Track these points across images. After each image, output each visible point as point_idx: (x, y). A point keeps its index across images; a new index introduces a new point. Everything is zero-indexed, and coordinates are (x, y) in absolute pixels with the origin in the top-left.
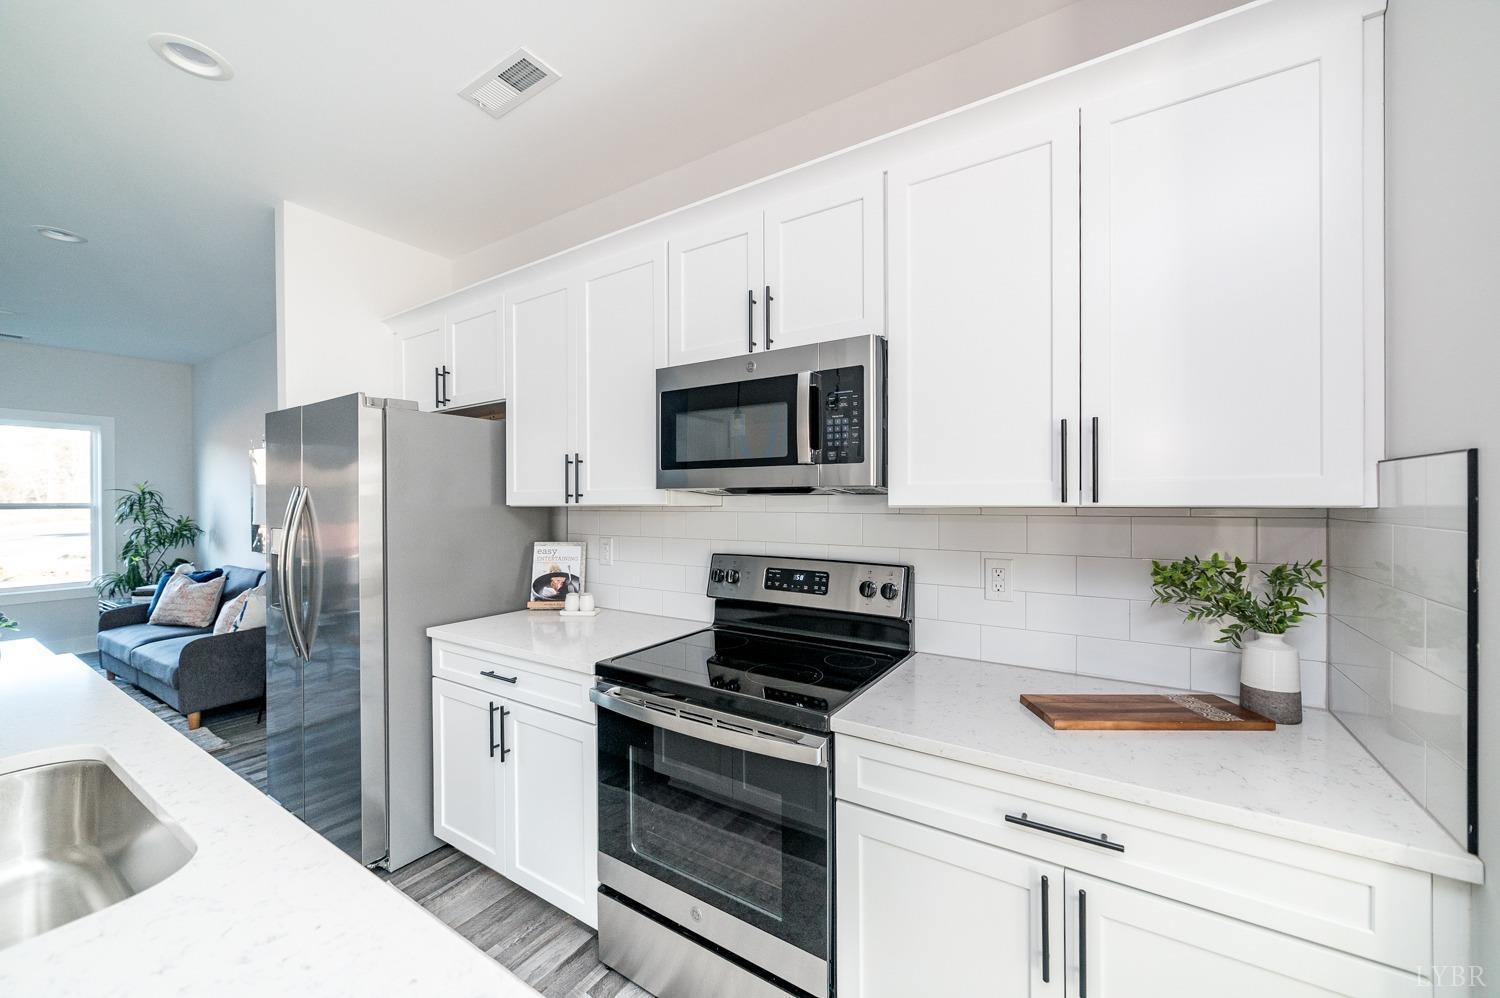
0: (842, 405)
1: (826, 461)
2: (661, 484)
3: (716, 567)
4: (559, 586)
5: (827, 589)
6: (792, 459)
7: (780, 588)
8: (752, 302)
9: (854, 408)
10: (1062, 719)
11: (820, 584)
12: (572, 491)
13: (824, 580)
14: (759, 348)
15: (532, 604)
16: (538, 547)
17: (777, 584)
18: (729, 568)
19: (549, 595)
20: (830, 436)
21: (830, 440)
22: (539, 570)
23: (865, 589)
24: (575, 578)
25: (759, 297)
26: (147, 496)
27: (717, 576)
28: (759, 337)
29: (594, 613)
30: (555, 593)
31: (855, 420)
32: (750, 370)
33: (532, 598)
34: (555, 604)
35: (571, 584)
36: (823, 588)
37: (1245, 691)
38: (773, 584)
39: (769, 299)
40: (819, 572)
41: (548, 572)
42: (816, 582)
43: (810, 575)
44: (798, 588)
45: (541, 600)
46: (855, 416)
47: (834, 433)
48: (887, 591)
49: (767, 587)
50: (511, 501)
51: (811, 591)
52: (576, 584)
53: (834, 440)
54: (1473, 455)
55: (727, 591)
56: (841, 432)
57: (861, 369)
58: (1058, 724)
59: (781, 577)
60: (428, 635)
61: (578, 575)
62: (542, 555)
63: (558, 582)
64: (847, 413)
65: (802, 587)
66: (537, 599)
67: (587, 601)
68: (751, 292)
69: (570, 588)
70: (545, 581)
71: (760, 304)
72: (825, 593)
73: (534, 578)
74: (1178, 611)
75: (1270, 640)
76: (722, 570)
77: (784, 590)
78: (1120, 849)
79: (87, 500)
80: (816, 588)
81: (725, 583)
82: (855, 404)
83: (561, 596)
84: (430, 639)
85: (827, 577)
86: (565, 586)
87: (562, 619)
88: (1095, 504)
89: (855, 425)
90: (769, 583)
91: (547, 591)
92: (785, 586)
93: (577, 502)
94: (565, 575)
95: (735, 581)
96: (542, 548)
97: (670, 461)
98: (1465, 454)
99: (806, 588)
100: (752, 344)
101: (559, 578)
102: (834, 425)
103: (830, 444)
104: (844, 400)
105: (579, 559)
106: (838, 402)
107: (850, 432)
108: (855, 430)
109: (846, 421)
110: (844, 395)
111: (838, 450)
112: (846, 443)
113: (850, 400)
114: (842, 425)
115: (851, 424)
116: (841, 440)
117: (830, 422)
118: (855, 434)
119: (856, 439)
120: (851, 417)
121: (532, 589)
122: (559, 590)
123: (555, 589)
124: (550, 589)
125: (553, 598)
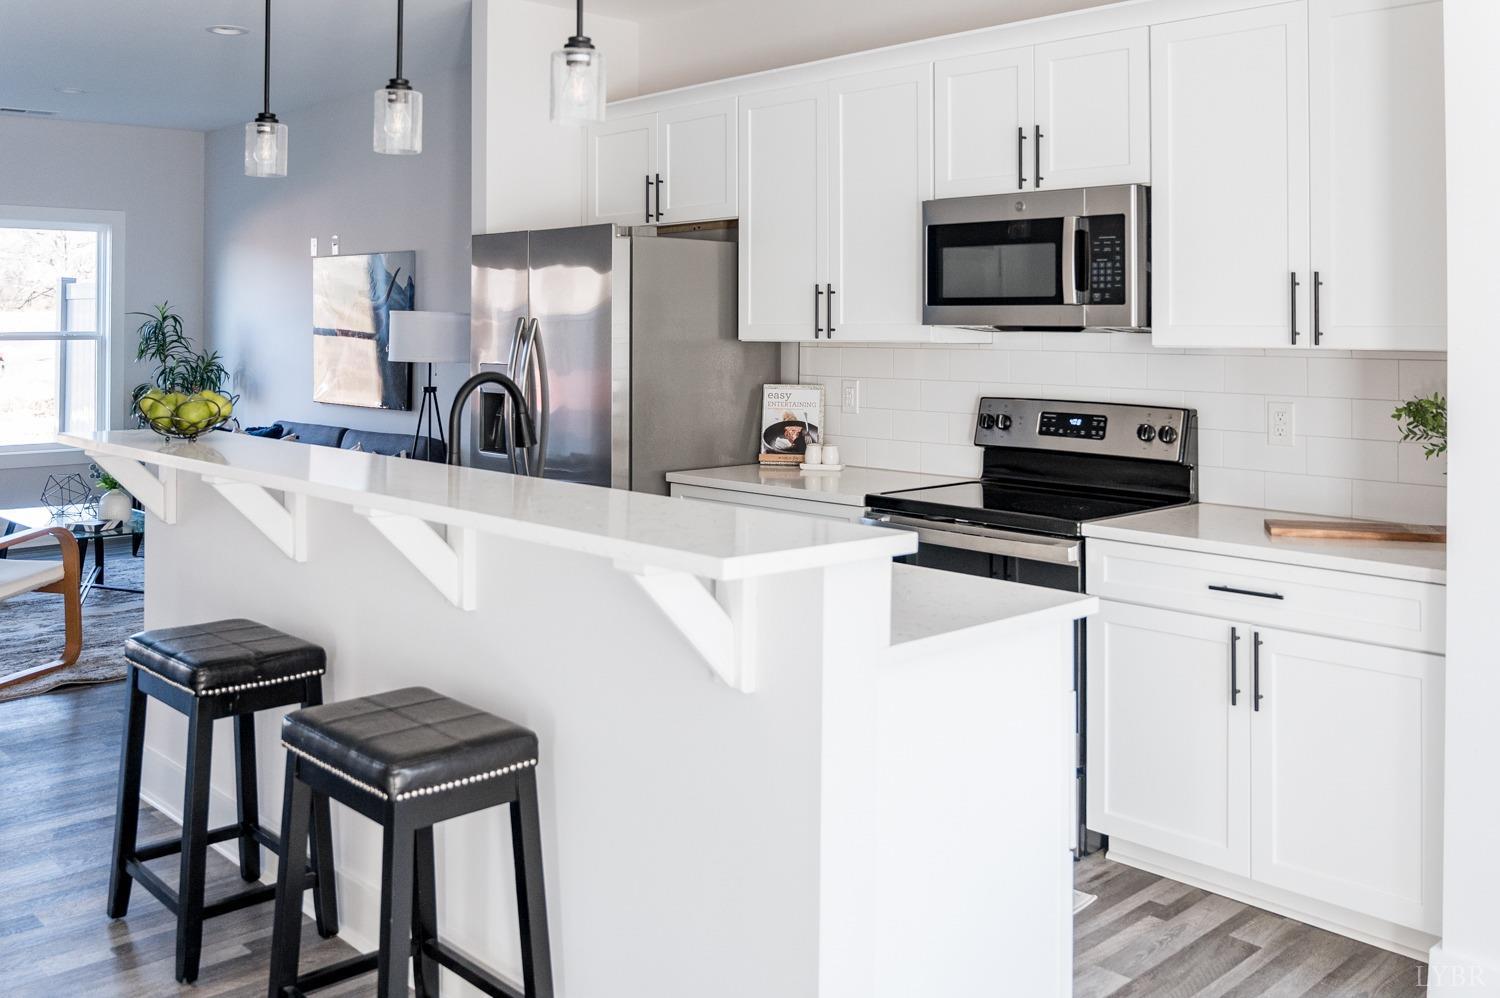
0: (1106, 249)
1: (1092, 302)
2: (927, 320)
3: (985, 412)
4: (795, 437)
5: (1104, 434)
6: (1058, 299)
7: (1055, 434)
8: (1021, 138)
9: (1117, 253)
11: (1098, 428)
12: (823, 324)
13: (1102, 424)
14: (1029, 186)
15: (763, 456)
16: (768, 389)
17: (1052, 429)
18: (998, 411)
19: (783, 447)
20: (1095, 279)
21: (1095, 282)
22: (770, 418)
23: (1143, 431)
24: (813, 428)
25: (1029, 133)
26: (170, 321)
27: (986, 421)
28: (1029, 173)
29: (839, 468)
30: (790, 445)
31: (1118, 265)
32: (1020, 210)
33: (763, 450)
34: (792, 458)
35: (808, 434)
36: (1101, 433)
38: (1048, 429)
39: (1038, 136)
40: (1096, 416)
41: (781, 420)
42: (1094, 426)
43: (1087, 419)
44: (1075, 432)
45: (773, 452)
46: (1117, 261)
47: (1098, 276)
48: (1166, 434)
49: (1041, 433)
50: (742, 334)
51: (1088, 436)
52: (814, 435)
53: (1098, 282)
55: (998, 438)
56: (1105, 275)
57: (1122, 217)
59: (1056, 422)
60: (665, 480)
62: (774, 400)
63: (793, 432)
64: (1110, 256)
65: (1079, 432)
66: (769, 452)
67: (832, 453)
68: (1020, 129)
69: (807, 439)
70: (778, 430)
71: (1029, 141)
72: (1102, 438)
76: (991, 415)
77: (1061, 435)
79: (92, 329)
80: (1094, 432)
81: (995, 428)
82: (1118, 249)
83: (799, 447)
84: (669, 483)
85: (1105, 422)
86: (801, 436)
87: (801, 475)
89: (1117, 268)
90: (1044, 428)
91: (781, 443)
92: (1061, 431)
93: (829, 337)
94: (801, 424)
95: (1006, 428)
96: (774, 391)
97: (937, 296)
99: (1083, 433)
100: (1021, 180)
101: (794, 428)
102: (1098, 269)
103: (1095, 286)
104: (1108, 245)
105: (818, 405)
106: (1102, 246)
107: (1113, 275)
108: (1118, 274)
109: (1109, 265)
110: (1108, 240)
111: (1102, 291)
112: (1109, 286)
113: (1113, 245)
114: (1106, 268)
115: (1113, 268)
116: (1106, 283)
117: (1095, 265)
118: (1118, 278)
119: (1118, 282)
120: (1114, 262)
121: (763, 440)
122: (795, 442)
123: (790, 440)
124: (784, 440)
125: (788, 451)
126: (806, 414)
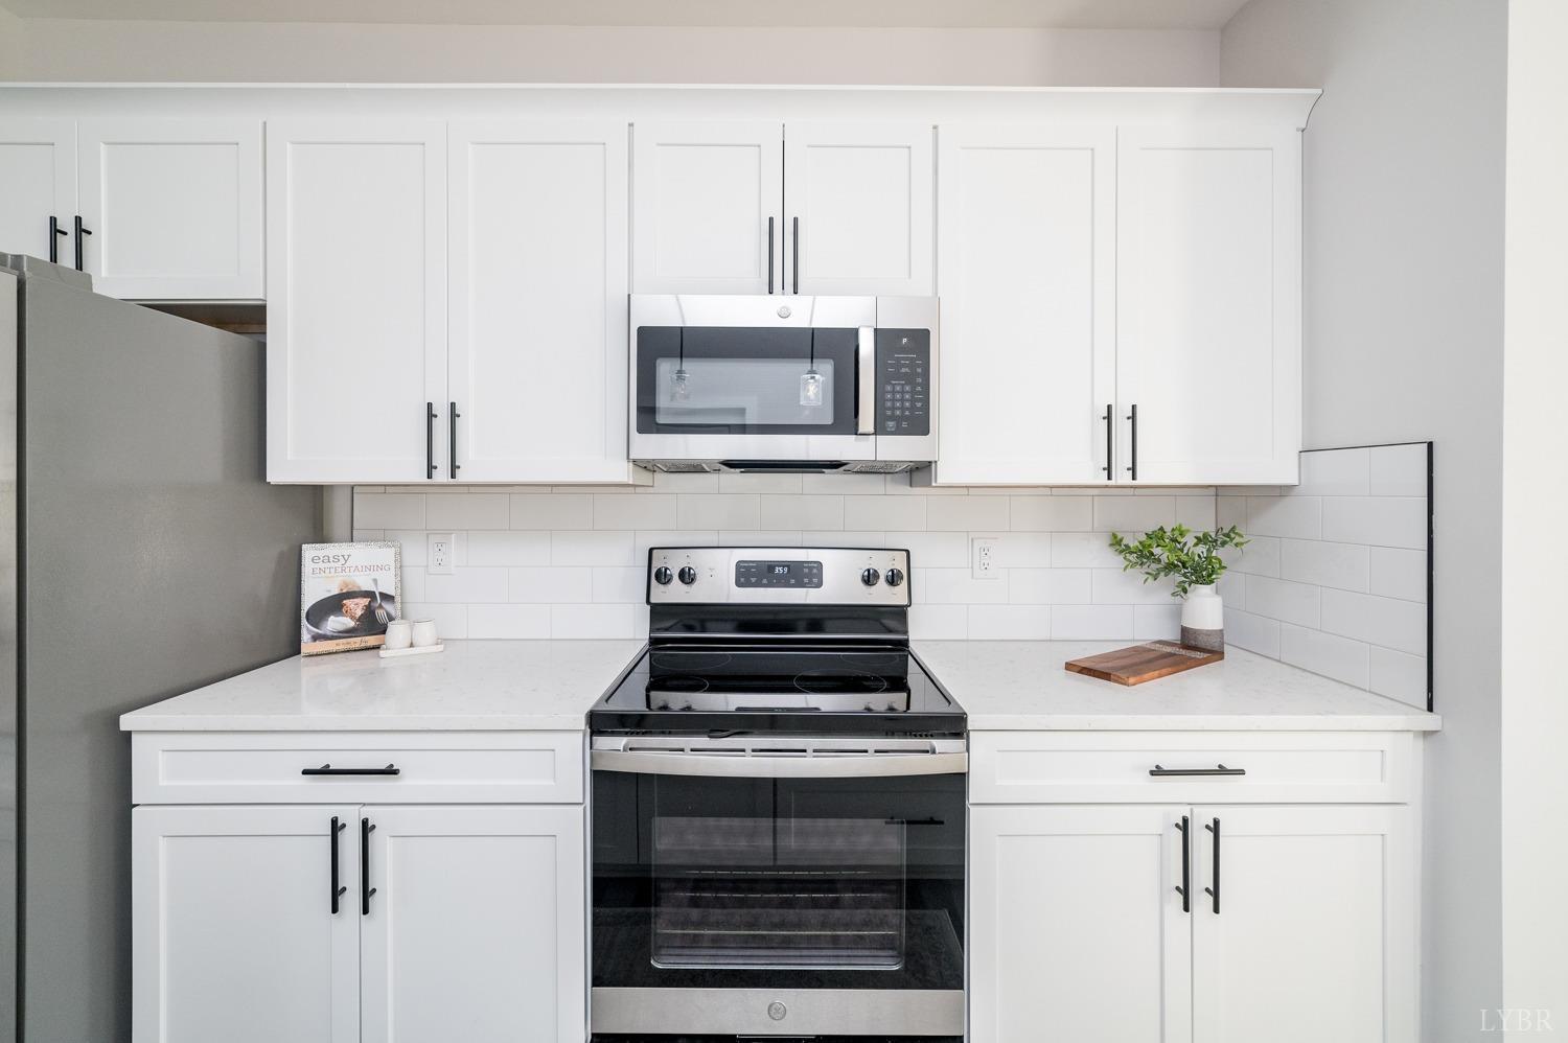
0: (903, 370)
1: (887, 432)
2: (633, 453)
3: (660, 565)
4: (359, 613)
5: (821, 581)
6: (852, 427)
7: (756, 585)
8: (772, 231)
9: (918, 375)
10: (1134, 676)
11: (812, 576)
12: (445, 460)
13: (818, 572)
15: (307, 646)
16: (310, 552)
17: (753, 580)
19: (340, 628)
20: (889, 404)
21: (889, 409)
22: (314, 590)
23: (867, 576)
24: (387, 597)
27: (663, 576)
28: (784, 275)
29: (440, 648)
30: (351, 624)
31: (919, 388)
32: (786, 316)
33: (305, 636)
34: (363, 642)
35: (380, 607)
36: (815, 580)
37: (1184, 631)
38: (746, 580)
39: (795, 231)
40: (809, 562)
41: (336, 592)
42: (805, 573)
43: (797, 566)
44: (779, 582)
45: (325, 637)
46: (919, 384)
47: (893, 400)
49: (735, 584)
50: (273, 477)
51: (795, 584)
52: (391, 609)
53: (893, 408)
54: (1430, 445)
55: (675, 593)
56: (902, 400)
57: (927, 333)
58: (1132, 680)
59: (757, 571)
60: (122, 728)
61: (393, 594)
62: (322, 565)
63: (357, 606)
64: (909, 379)
65: (785, 581)
66: (316, 638)
67: (425, 633)
68: (771, 221)
69: (380, 613)
70: (334, 605)
72: (818, 585)
73: (308, 602)
74: (1138, 574)
75: (1204, 590)
77: (762, 586)
78: (1241, 772)
80: (803, 580)
82: (919, 370)
83: (371, 626)
84: (128, 735)
85: (823, 568)
86: (370, 611)
87: (382, 664)
88: (1134, 483)
89: (919, 393)
90: (742, 580)
91: (334, 623)
92: (765, 581)
93: (451, 477)
94: (370, 595)
95: (691, 581)
96: (317, 553)
98: (1426, 445)
99: (790, 581)
100: (771, 283)
101: (356, 600)
102: (893, 392)
103: (889, 413)
104: (904, 366)
105: (393, 568)
106: (898, 366)
107: (913, 401)
108: (919, 400)
109: (908, 388)
110: (906, 359)
111: (898, 420)
112: (907, 413)
113: (912, 366)
114: (903, 392)
115: (913, 392)
116: (903, 409)
117: (889, 388)
118: (919, 405)
119: (919, 409)
120: (914, 385)
121: (304, 621)
122: (359, 620)
123: (352, 618)
124: (341, 619)
125: (349, 633)
126: (375, 581)
